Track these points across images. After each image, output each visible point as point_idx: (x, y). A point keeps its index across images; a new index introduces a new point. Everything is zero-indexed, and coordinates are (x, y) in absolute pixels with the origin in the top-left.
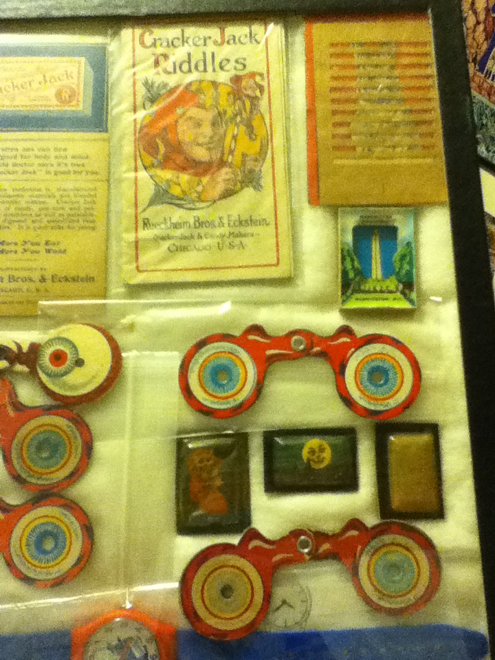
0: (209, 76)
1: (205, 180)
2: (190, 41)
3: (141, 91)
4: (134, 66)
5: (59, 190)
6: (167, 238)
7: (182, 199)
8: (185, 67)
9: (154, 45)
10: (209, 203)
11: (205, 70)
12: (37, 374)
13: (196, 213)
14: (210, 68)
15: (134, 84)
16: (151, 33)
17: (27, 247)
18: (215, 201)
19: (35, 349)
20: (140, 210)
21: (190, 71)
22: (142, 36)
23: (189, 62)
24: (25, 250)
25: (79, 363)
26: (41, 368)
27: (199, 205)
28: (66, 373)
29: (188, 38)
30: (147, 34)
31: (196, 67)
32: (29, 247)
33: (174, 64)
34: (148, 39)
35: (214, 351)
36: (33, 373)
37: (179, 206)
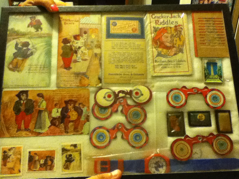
0: (169, 25)
1: (169, 51)
2: (164, 17)
3: (153, 29)
4: (150, 23)
5: (134, 53)
6: (161, 65)
7: (164, 55)
8: (163, 23)
9: (155, 18)
10: (171, 57)
11: (168, 24)
12: (132, 97)
13: (168, 59)
14: (169, 24)
15: (151, 27)
16: (154, 15)
17: (127, 67)
18: (172, 56)
19: (131, 91)
20: (154, 58)
21: (164, 24)
22: (152, 15)
23: (164, 22)
24: (127, 68)
25: (142, 95)
26: (133, 96)
27: (168, 57)
28: (139, 97)
29: (163, 16)
30: (153, 15)
31: (166, 23)
32: (128, 67)
33: (160, 22)
34: (154, 16)
35: (174, 92)
36: (131, 97)
37: (164, 57)
